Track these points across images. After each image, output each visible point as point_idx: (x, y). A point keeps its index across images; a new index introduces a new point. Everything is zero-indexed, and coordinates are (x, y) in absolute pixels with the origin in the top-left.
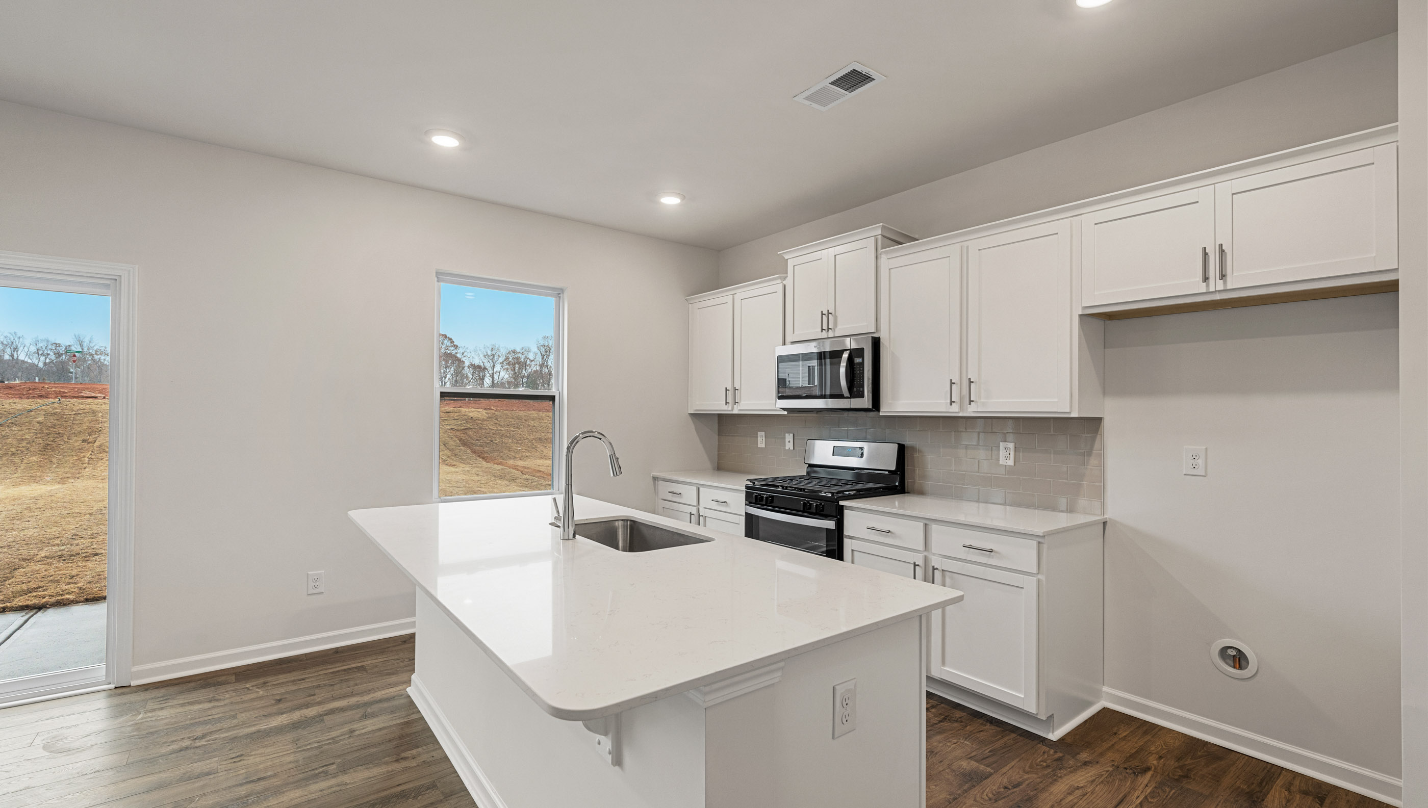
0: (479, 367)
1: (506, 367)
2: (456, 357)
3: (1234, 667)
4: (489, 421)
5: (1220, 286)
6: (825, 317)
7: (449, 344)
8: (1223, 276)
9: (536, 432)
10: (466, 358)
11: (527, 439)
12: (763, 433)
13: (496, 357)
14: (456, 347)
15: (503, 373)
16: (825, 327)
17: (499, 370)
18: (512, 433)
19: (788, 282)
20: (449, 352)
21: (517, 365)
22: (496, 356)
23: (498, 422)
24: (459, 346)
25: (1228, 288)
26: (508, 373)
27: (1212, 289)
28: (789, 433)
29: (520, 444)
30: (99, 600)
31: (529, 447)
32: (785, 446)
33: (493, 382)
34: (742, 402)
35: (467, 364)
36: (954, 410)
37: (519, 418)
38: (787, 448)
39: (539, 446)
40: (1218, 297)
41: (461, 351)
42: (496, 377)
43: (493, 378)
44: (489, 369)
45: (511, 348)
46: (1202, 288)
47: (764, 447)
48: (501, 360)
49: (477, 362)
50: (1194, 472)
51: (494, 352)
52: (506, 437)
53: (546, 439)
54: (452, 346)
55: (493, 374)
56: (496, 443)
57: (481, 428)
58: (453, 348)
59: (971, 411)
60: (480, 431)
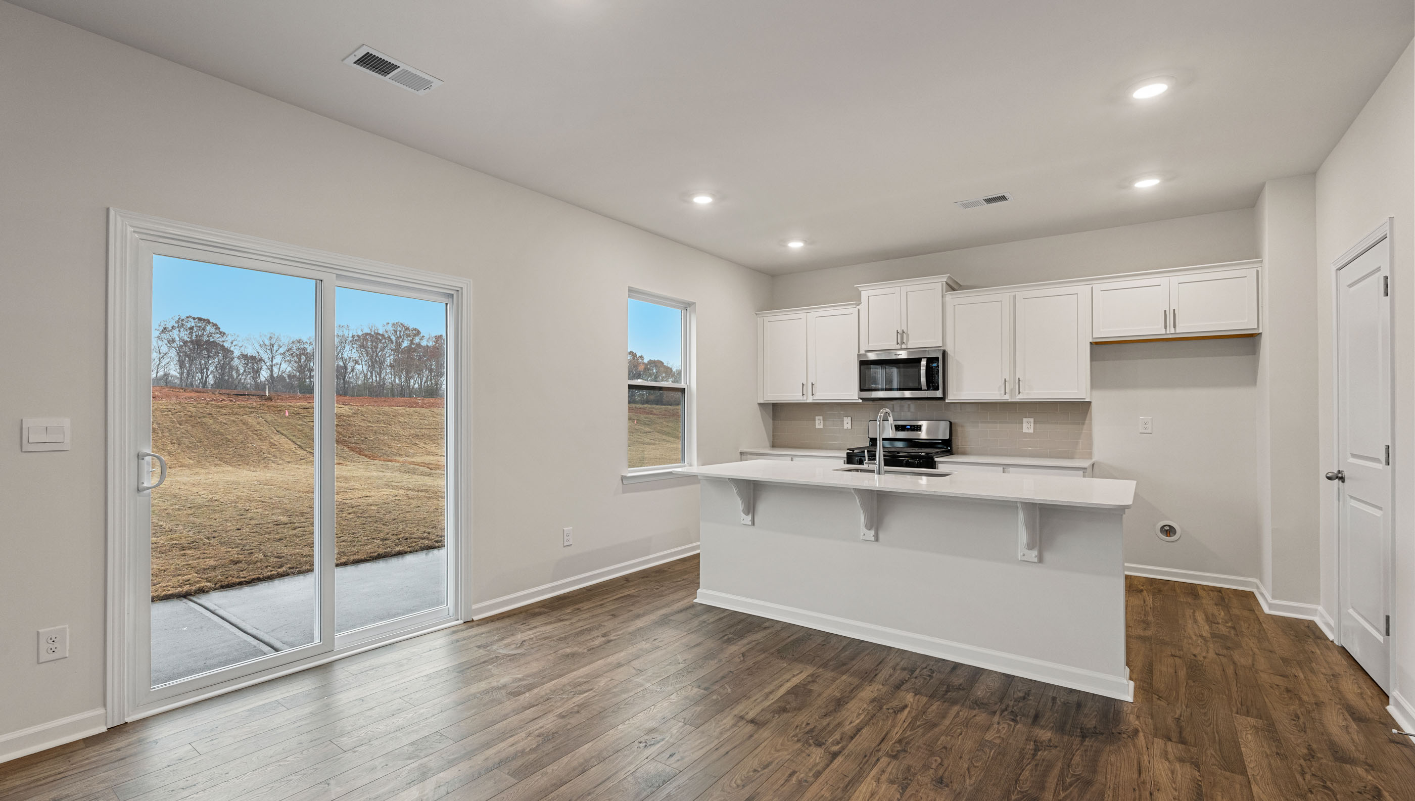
0: (253, 358)
1: (288, 358)
2: (223, 346)
3: (1167, 536)
4: (354, 417)
5: (1173, 331)
6: (899, 336)
7: (213, 330)
8: (1175, 326)
9: (410, 429)
10: (236, 347)
11: (403, 435)
12: (821, 418)
13: (276, 348)
14: (223, 334)
15: (284, 366)
16: (899, 341)
17: (279, 362)
18: (385, 429)
19: (863, 307)
20: (212, 340)
21: (303, 357)
22: (275, 346)
23: (365, 418)
24: (227, 334)
25: (1177, 332)
26: (290, 365)
27: (1168, 332)
28: (847, 416)
29: (398, 441)
30: (233, 587)
31: (409, 444)
32: (843, 426)
33: (272, 375)
34: (817, 394)
35: (237, 353)
36: (1007, 398)
37: (385, 414)
38: (845, 428)
39: (418, 442)
40: (1171, 336)
41: (230, 339)
42: (275, 370)
43: (272, 371)
44: (266, 360)
45: (296, 337)
46: (1164, 332)
47: (822, 427)
48: (282, 350)
49: (250, 352)
50: (1146, 431)
51: (273, 341)
52: (380, 433)
53: (422, 436)
54: (218, 333)
55: (272, 366)
56: (372, 440)
57: (349, 425)
58: (218, 336)
59: (1018, 398)
60: (349, 428)
